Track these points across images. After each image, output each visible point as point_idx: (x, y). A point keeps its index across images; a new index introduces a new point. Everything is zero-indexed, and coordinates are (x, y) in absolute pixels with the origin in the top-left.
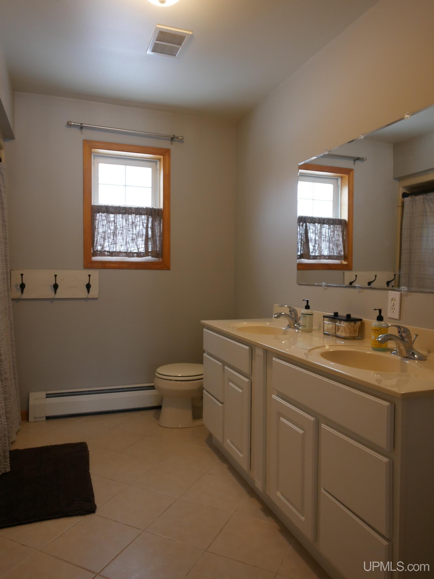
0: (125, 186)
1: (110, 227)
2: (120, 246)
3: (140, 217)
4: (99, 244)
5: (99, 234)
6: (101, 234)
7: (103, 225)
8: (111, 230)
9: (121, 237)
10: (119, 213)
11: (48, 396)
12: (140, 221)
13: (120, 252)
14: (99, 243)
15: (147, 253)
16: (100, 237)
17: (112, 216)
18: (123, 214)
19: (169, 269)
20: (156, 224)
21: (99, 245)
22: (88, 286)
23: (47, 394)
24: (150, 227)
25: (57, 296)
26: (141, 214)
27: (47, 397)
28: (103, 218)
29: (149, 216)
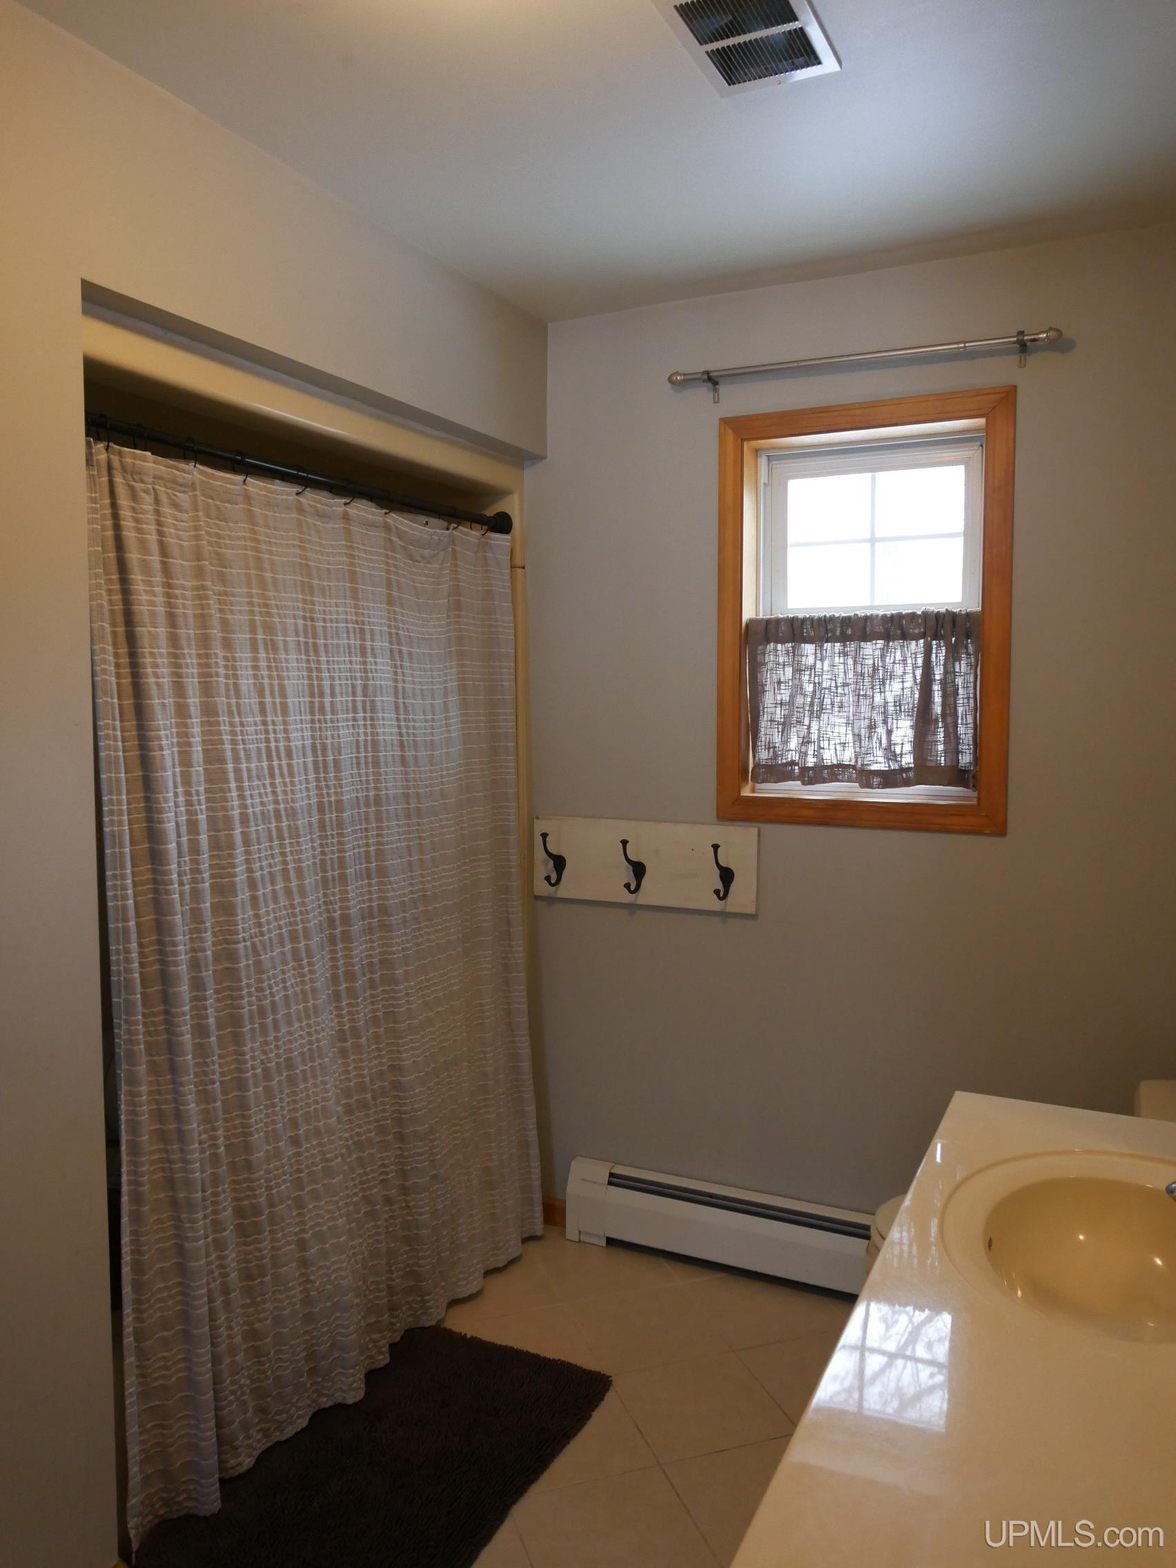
0: (873, 541)
1: (802, 685)
2: (838, 747)
3: (902, 647)
4: (763, 744)
5: (766, 710)
6: (769, 710)
7: (779, 682)
8: (805, 695)
9: (841, 717)
10: (833, 640)
11: (615, 1180)
12: (904, 661)
13: (841, 766)
14: (763, 739)
15: (923, 772)
16: (767, 721)
17: (809, 648)
18: (844, 639)
19: (1000, 830)
20: (962, 666)
21: (763, 747)
22: (727, 876)
23: (611, 1175)
24: (941, 680)
25: (642, 898)
26: (905, 636)
27: (610, 1183)
28: (781, 660)
29: (934, 642)
